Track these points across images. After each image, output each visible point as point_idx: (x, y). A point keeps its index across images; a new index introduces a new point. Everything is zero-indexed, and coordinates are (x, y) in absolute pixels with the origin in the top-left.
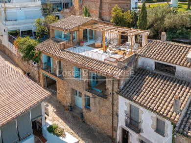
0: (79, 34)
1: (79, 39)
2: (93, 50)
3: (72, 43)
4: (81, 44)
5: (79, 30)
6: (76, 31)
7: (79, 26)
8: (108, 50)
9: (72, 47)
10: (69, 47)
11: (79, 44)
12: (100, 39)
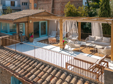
0: (28, 27)
1: (28, 33)
2: (45, 47)
3: (18, 38)
4: (31, 39)
5: (28, 22)
6: (25, 22)
7: (28, 17)
8: (66, 47)
9: (17, 43)
10: (13, 43)
11: (28, 39)
12: (54, 33)
